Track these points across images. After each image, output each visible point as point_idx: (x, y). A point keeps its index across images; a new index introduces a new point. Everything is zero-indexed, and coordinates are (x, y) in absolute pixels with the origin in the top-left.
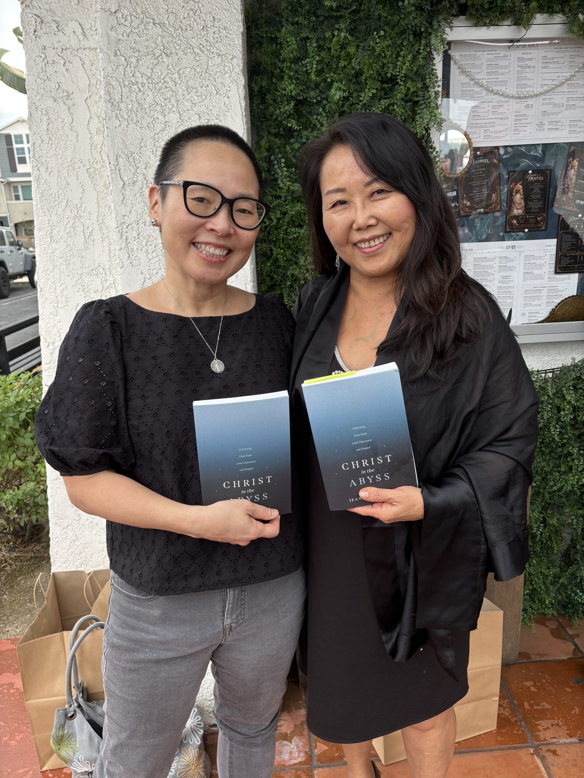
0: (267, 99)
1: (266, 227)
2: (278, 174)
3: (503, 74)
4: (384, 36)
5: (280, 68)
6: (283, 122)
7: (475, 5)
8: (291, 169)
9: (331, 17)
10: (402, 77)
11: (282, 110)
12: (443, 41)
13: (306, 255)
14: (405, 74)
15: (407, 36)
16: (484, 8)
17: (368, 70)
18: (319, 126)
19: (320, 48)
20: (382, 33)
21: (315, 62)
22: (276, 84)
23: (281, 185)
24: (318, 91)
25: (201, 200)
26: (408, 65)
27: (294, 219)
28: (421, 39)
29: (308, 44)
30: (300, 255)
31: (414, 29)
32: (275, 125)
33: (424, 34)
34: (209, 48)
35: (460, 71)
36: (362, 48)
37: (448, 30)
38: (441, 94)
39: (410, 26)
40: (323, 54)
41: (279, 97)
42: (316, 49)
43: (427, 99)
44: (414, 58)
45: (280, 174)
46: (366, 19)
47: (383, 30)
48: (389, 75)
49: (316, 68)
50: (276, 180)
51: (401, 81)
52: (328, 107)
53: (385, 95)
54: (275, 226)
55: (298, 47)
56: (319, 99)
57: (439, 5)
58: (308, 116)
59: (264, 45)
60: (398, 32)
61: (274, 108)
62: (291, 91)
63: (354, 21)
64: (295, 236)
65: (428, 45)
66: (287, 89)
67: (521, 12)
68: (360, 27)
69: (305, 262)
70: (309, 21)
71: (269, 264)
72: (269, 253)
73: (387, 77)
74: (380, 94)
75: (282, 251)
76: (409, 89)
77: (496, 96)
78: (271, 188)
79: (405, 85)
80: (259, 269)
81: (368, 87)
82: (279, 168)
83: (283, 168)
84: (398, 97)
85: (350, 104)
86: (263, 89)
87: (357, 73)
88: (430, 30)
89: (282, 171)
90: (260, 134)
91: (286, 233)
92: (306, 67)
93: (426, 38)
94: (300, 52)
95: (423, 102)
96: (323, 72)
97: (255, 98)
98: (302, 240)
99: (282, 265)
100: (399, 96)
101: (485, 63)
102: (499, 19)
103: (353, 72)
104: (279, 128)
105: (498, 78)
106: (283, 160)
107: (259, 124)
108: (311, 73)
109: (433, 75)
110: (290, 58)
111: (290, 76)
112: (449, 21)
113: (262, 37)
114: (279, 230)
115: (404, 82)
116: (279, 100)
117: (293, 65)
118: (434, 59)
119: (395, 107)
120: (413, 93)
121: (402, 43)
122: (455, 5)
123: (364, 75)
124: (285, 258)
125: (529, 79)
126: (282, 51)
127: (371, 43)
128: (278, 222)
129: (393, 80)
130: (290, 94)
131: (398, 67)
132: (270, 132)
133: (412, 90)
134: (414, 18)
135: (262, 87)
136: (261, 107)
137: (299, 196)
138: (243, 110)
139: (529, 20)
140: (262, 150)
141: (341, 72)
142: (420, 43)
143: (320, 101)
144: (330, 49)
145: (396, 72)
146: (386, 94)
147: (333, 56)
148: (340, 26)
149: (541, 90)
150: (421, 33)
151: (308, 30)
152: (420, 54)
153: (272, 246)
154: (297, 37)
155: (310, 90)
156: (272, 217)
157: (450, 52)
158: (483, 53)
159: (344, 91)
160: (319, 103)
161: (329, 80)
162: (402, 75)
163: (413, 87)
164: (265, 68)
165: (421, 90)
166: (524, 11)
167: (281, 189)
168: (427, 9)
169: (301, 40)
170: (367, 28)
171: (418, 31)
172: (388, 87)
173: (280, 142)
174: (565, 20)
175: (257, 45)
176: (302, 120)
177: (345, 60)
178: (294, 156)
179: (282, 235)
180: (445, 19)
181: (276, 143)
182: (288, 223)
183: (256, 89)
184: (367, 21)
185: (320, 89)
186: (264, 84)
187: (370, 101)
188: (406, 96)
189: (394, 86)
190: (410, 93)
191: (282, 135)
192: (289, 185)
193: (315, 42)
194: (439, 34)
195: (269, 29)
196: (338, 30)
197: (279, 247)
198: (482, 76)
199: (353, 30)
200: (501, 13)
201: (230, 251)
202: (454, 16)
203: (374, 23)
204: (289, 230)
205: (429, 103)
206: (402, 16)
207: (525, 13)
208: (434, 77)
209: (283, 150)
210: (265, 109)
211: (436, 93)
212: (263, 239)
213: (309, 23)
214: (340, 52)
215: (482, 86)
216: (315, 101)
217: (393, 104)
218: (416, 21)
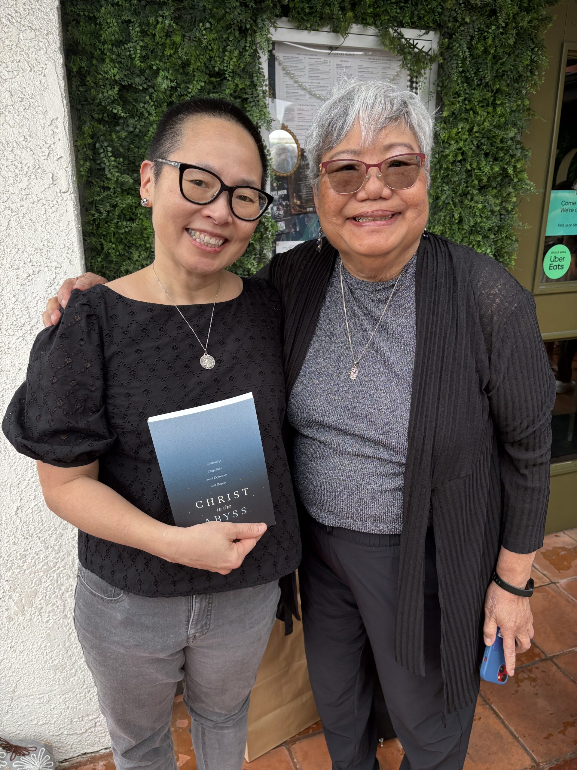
0: (88, 81)
1: (94, 220)
2: (105, 164)
3: (324, 79)
4: (210, 28)
5: (100, 49)
6: (108, 108)
7: (296, 8)
8: (118, 159)
10: (230, 72)
11: (106, 94)
12: (268, 40)
13: (140, 250)
14: (233, 70)
15: (233, 31)
16: (305, 12)
17: (195, 61)
18: (146, 115)
19: (144, 33)
20: (208, 25)
21: (138, 48)
22: (96, 66)
23: (109, 176)
24: (143, 78)
25: (199, 183)
26: (235, 61)
27: (124, 212)
28: (246, 36)
29: (131, 28)
30: (133, 250)
31: (240, 25)
32: (98, 110)
33: (249, 32)
34: (19, 20)
35: (285, 72)
36: (188, 38)
37: (272, 30)
38: (268, 93)
39: (235, 22)
40: (147, 40)
41: (100, 81)
42: (139, 34)
43: (256, 97)
44: (241, 54)
45: (108, 164)
46: (191, 8)
47: (208, 22)
48: (217, 69)
49: (140, 53)
50: (104, 169)
51: (229, 76)
52: (155, 96)
53: (214, 89)
54: (105, 219)
55: (120, 30)
56: (145, 86)
57: (262, 4)
58: (134, 103)
59: (81, 24)
60: (224, 26)
61: (96, 91)
62: (114, 76)
63: (178, 9)
64: (127, 230)
65: (253, 43)
66: (110, 73)
67: (338, 19)
68: (184, 16)
69: (139, 257)
70: (131, 4)
71: (99, 260)
72: (99, 247)
73: (215, 70)
74: (208, 87)
75: (114, 246)
76: (237, 85)
77: (318, 101)
78: (97, 178)
79: (234, 81)
80: (89, 264)
81: (196, 79)
82: (105, 157)
83: (110, 157)
84: (227, 93)
85: (179, 95)
86: (82, 70)
87: (184, 63)
88: (255, 28)
89: (109, 162)
90: (82, 118)
91: (117, 227)
92: (130, 51)
93: (251, 35)
94: (122, 35)
95: (252, 100)
96: (148, 58)
97: (74, 79)
98: (134, 234)
99: (115, 260)
100: (228, 91)
101: (308, 67)
102: (319, 25)
103: (180, 62)
104: (103, 114)
105: (319, 83)
106: (110, 149)
107: (79, 107)
108: (135, 58)
109: (260, 74)
110: (111, 40)
111: (111, 59)
112: (272, 21)
113: (79, 15)
114: (109, 224)
115: (232, 77)
116: (101, 83)
117: (114, 48)
118: (260, 58)
120: (241, 89)
121: (228, 38)
122: (278, 6)
123: (192, 66)
124: (118, 253)
126: (102, 32)
127: (198, 35)
128: (108, 215)
129: (221, 75)
130: (113, 78)
131: (225, 61)
132: (93, 117)
133: (240, 87)
134: (239, 14)
135: (81, 68)
136: (81, 89)
137: (129, 189)
138: (63, 90)
139: (346, 29)
140: (85, 136)
141: (167, 61)
142: (246, 40)
143: (147, 89)
144: (154, 35)
145: (224, 67)
147: (158, 43)
148: (164, 13)
150: (247, 30)
151: (130, 13)
152: (246, 51)
153: (102, 240)
154: (118, 19)
155: (134, 76)
156: (101, 209)
157: (274, 52)
158: (305, 56)
159: (172, 81)
160: (145, 90)
161: (155, 68)
162: (230, 70)
163: (241, 83)
164: (84, 48)
165: (249, 87)
166: (342, 20)
167: (110, 179)
168: (252, 6)
169: (122, 22)
170: (192, 18)
171: (244, 28)
172: (217, 81)
173: (104, 128)
174: (377, 33)
175: (74, 23)
176: (128, 107)
177: (170, 49)
178: (121, 145)
179: (112, 229)
180: (269, 19)
181: (100, 130)
182: (119, 217)
183: (75, 70)
184: (191, 11)
185: (146, 75)
186: (83, 65)
187: (199, 93)
188: (235, 92)
189: (221, 80)
190: (238, 89)
191: (107, 122)
192: (118, 176)
193: (138, 27)
194: (264, 33)
195: (87, 7)
196: (162, 16)
197: (110, 242)
198: (305, 79)
199: (177, 19)
200: (321, 18)
201: (226, 241)
202: (277, 16)
203: (199, 14)
204: (120, 223)
205: (258, 101)
206: (228, 10)
207: (343, 22)
208: (261, 76)
209: (108, 137)
210: (85, 91)
211: (264, 92)
212: (92, 233)
213: (131, 6)
214: (166, 40)
215: (305, 89)
216: (141, 88)
218: (241, 17)
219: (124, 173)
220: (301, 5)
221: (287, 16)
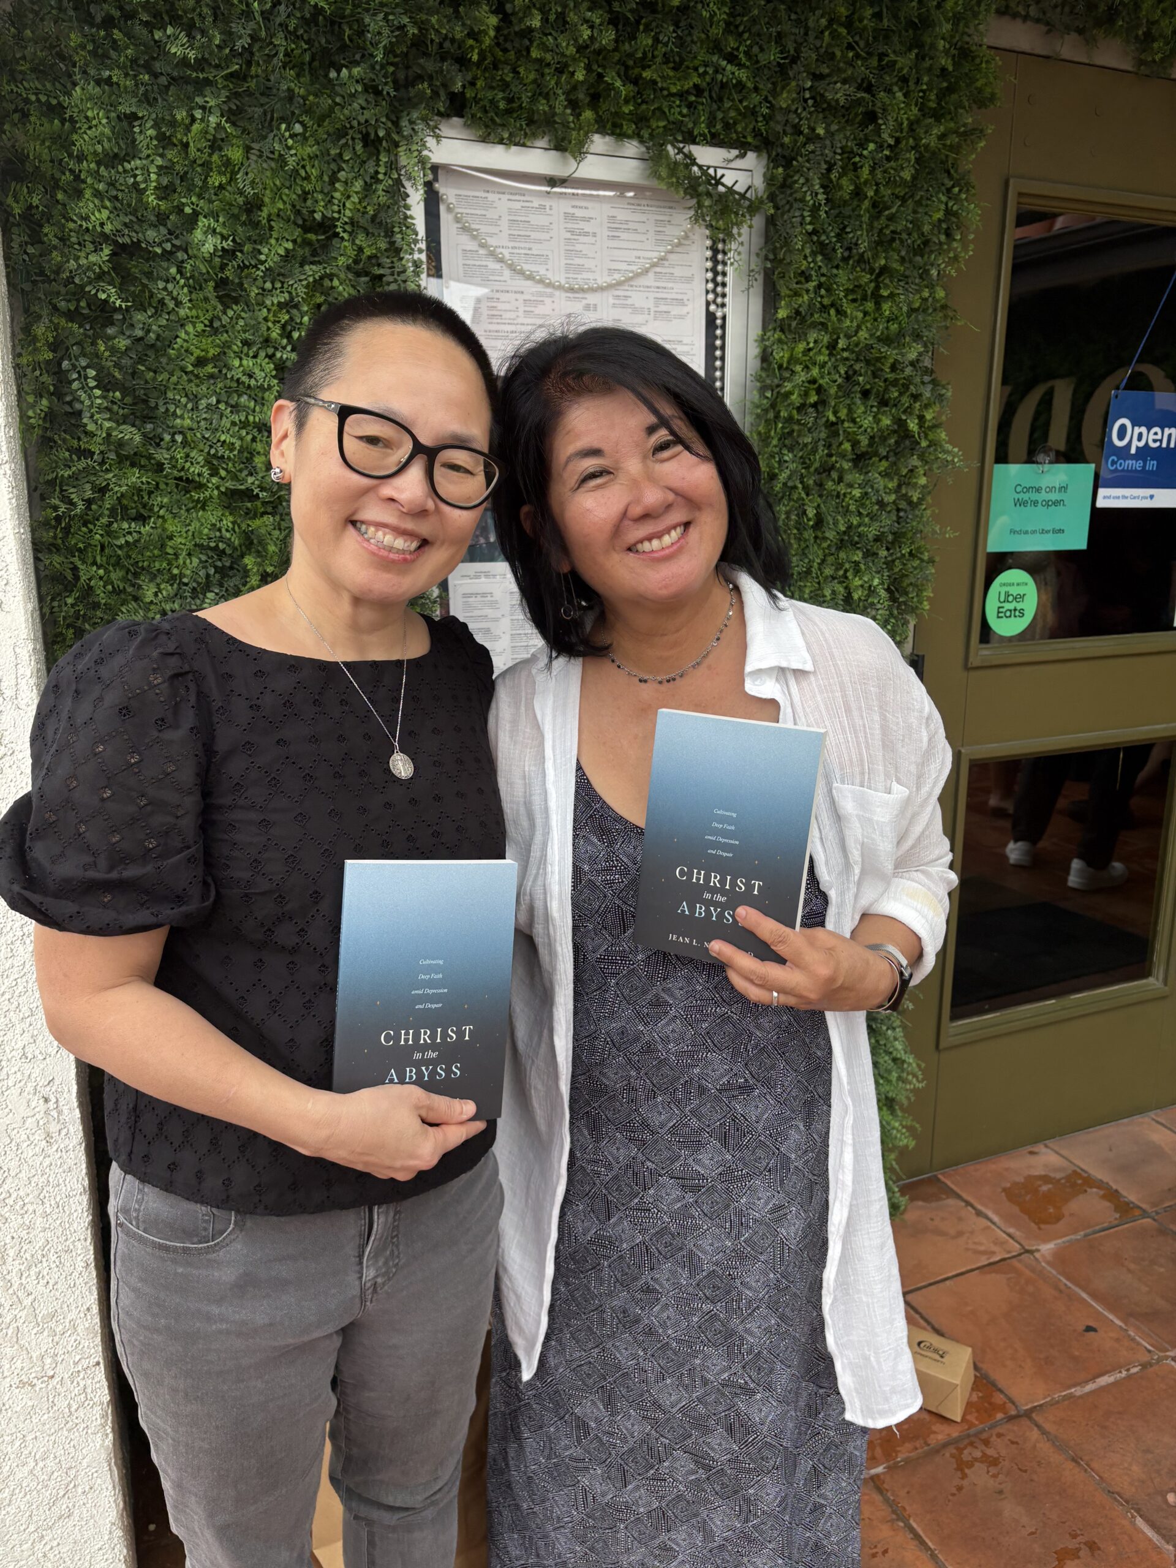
0: (46, 235)
1: (58, 519)
2: (82, 403)
3: (540, 241)
4: (303, 135)
5: (71, 171)
6: (87, 289)
7: (480, 99)
8: (111, 394)
9: (187, 80)
10: (346, 223)
11: (83, 261)
12: (422, 161)
13: (158, 580)
14: (351, 219)
15: (350, 142)
16: (497, 107)
17: (273, 200)
18: (171, 305)
19: (165, 141)
20: (298, 128)
21: (153, 169)
22: (64, 205)
23: (91, 427)
24: (163, 230)
26: (357, 200)
27: (125, 502)
28: (378, 153)
30: (143, 580)
31: (364, 131)
32: (67, 294)
33: (384, 144)
35: (459, 225)
36: (258, 153)
37: (431, 142)
38: (424, 266)
39: (355, 123)
41: (72, 234)
43: (399, 274)
44: (368, 188)
45: (87, 403)
46: (262, 94)
47: (298, 122)
48: (318, 216)
49: (157, 181)
50: (79, 413)
51: (345, 231)
52: (188, 266)
53: (313, 255)
54: (81, 517)
55: (113, 133)
56: (168, 246)
57: (410, 89)
58: (145, 281)
59: (32, 119)
60: (331, 130)
61: (63, 255)
62: (102, 225)
63: (237, 95)
64: (130, 539)
65: (393, 165)
66: (93, 218)
67: (565, 125)
68: (249, 110)
69: (156, 594)
70: (136, 81)
71: (70, 601)
72: (69, 576)
74: (300, 252)
75: (101, 572)
76: (360, 250)
77: (529, 283)
78: (65, 431)
79: (353, 241)
80: (47, 610)
81: (275, 234)
82: (83, 388)
83: (92, 389)
84: (340, 263)
85: (239, 266)
86: (34, 211)
87: (249, 203)
88: (396, 137)
89: (90, 397)
90: (32, 309)
91: (109, 533)
93: (388, 151)
94: (117, 143)
95: (391, 279)
96: (175, 191)
97: (15, 230)
98: (146, 548)
99: (103, 601)
100: (342, 261)
101: (506, 218)
102: (526, 135)
103: (241, 200)
104: (78, 301)
105: (530, 249)
106: (92, 373)
107: (27, 286)
109: (408, 228)
110: (95, 153)
111: (97, 190)
112: (431, 123)
113: (27, 101)
114: (91, 526)
115: (350, 234)
116: (74, 240)
117: (102, 168)
118: (408, 196)
119: (336, 283)
120: (370, 258)
121: (340, 155)
122: (442, 93)
123: (265, 209)
124: (110, 587)
125: (586, 256)
126: (75, 137)
127: (277, 146)
128: (88, 508)
129: (326, 227)
130: (99, 229)
131: (336, 202)
132: (55, 308)
133: (368, 252)
134: (363, 108)
135: (30, 207)
136: (31, 250)
137: (135, 454)
139: (581, 144)
140: (38, 345)
141: (214, 198)
142: (378, 160)
143: (171, 253)
145: (333, 212)
146: (314, 253)
147: (195, 161)
148: (207, 102)
149: (609, 280)
150: (379, 140)
151: (135, 100)
152: (379, 181)
153: (76, 560)
154: (109, 111)
155: (145, 226)
156: (73, 496)
157: (437, 185)
158: (501, 196)
159: (224, 238)
160: (167, 255)
161: (188, 210)
162: (346, 219)
163: (369, 246)
164: (37, 168)
166: (572, 125)
167: (92, 435)
168: (388, 93)
169: (118, 117)
170: (265, 113)
171: (372, 136)
172: (318, 240)
173: (81, 330)
174: (643, 153)
175: (16, 116)
176: (132, 289)
177: (220, 173)
178: (117, 365)
179: (98, 536)
180: (425, 119)
181: (72, 333)
182: (113, 511)
183: (17, 211)
184: (263, 100)
185: (169, 225)
186: (35, 201)
187: (282, 264)
188: (356, 262)
189: (328, 239)
190: (364, 257)
191: (85, 317)
192: (108, 429)
193: (152, 127)
194: (414, 147)
195: (44, 86)
196: (203, 108)
197: (94, 563)
198: (500, 240)
199: (234, 115)
200: (531, 122)
201: (424, 543)
202: (440, 114)
203: (278, 106)
204: (115, 525)
205: (405, 281)
206: (338, 100)
207: (573, 129)
208: (409, 232)
209: (89, 349)
210: (41, 255)
211: (417, 264)
212: (53, 545)
213: (136, 85)
214: (210, 155)
216: (159, 250)
217: (331, 277)
218: (367, 114)
219: (124, 423)
220: (490, 95)
221: (461, 116)
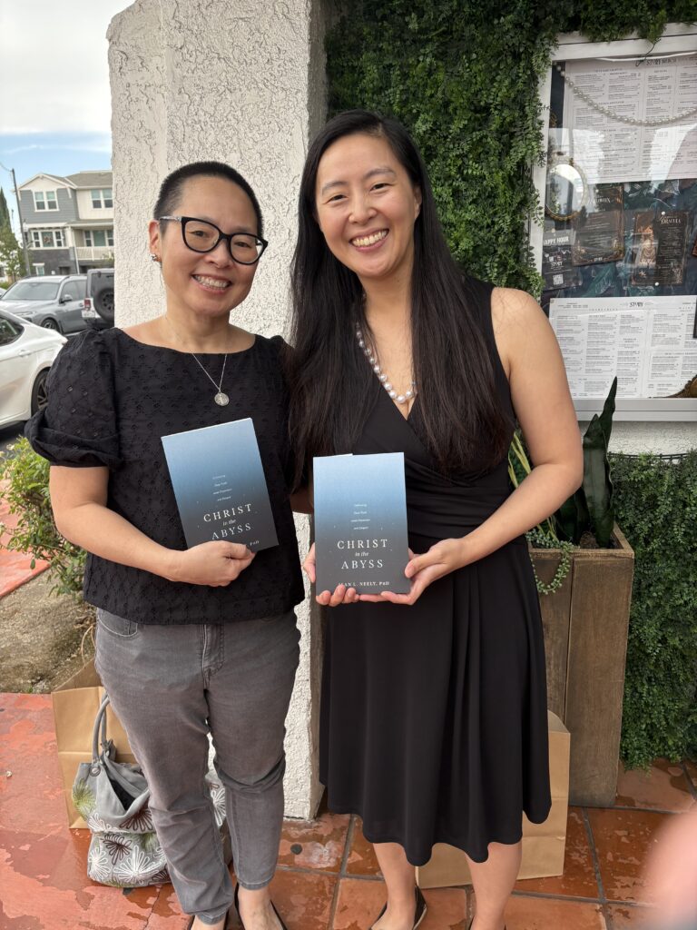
3: (630, 97)
4: (476, 59)
5: (361, 99)
7: (590, 17)
10: (497, 105)
14: (500, 102)
15: (504, 58)
16: (601, 20)
17: (457, 99)
20: (473, 56)
21: (398, 92)
25: (199, 234)
26: (505, 91)
28: (520, 61)
31: (512, 50)
33: (523, 55)
34: (273, 82)
35: (576, 95)
39: (507, 47)
40: (407, 82)
42: (399, 77)
44: (512, 82)
47: (474, 52)
48: (482, 103)
49: (400, 98)
51: (496, 110)
53: (478, 126)
55: (380, 76)
59: (345, 75)
60: (493, 54)
63: (442, 44)
65: (528, 67)
67: (647, 22)
68: (449, 51)
70: (394, 46)
73: (480, 105)
74: (472, 125)
76: (504, 119)
77: (621, 123)
79: (501, 114)
81: (458, 117)
87: (446, 102)
88: (531, 50)
92: (389, 97)
93: (526, 59)
94: (381, 81)
96: (408, 102)
100: (493, 127)
101: (608, 85)
102: (621, 33)
105: (622, 102)
108: (394, 104)
110: (370, 89)
112: (553, 38)
113: (343, 67)
115: (499, 111)
117: (375, 95)
119: (489, 139)
120: (509, 123)
121: (498, 66)
122: (562, 19)
123: (453, 105)
125: (663, 102)
129: (486, 110)
131: (493, 93)
133: (509, 120)
134: (512, 37)
139: (658, 32)
141: (427, 102)
142: (519, 65)
144: (415, 76)
145: (491, 100)
146: (480, 125)
148: (426, 51)
149: (678, 115)
151: (392, 57)
152: (519, 78)
154: (379, 65)
157: (563, 73)
158: (605, 72)
161: (414, 111)
162: (497, 103)
163: (510, 116)
165: (519, 119)
166: (652, 21)
169: (383, 68)
171: (517, 52)
172: (482, 117)
177: (431, 88)
180: (549, 37)
185: (405, 121)
187: (460, 133)
188: (501, 126)
189: (487, 116)
190: (506, 123)
193: (399, 69)
194: (542, 54)
196: (424, 55)
198: (602, 100)
199: (440, 55)
200: (623, 25)
201: (230, 284)
202: (561, 32)
203: (465, 45)
207: (653, 24)
213: (394, 48)
214: (427, 79)
215: (602, 112)
217: (486, 137)
218: (514, 41)
220: (596, 13)
221: (576, 30)
